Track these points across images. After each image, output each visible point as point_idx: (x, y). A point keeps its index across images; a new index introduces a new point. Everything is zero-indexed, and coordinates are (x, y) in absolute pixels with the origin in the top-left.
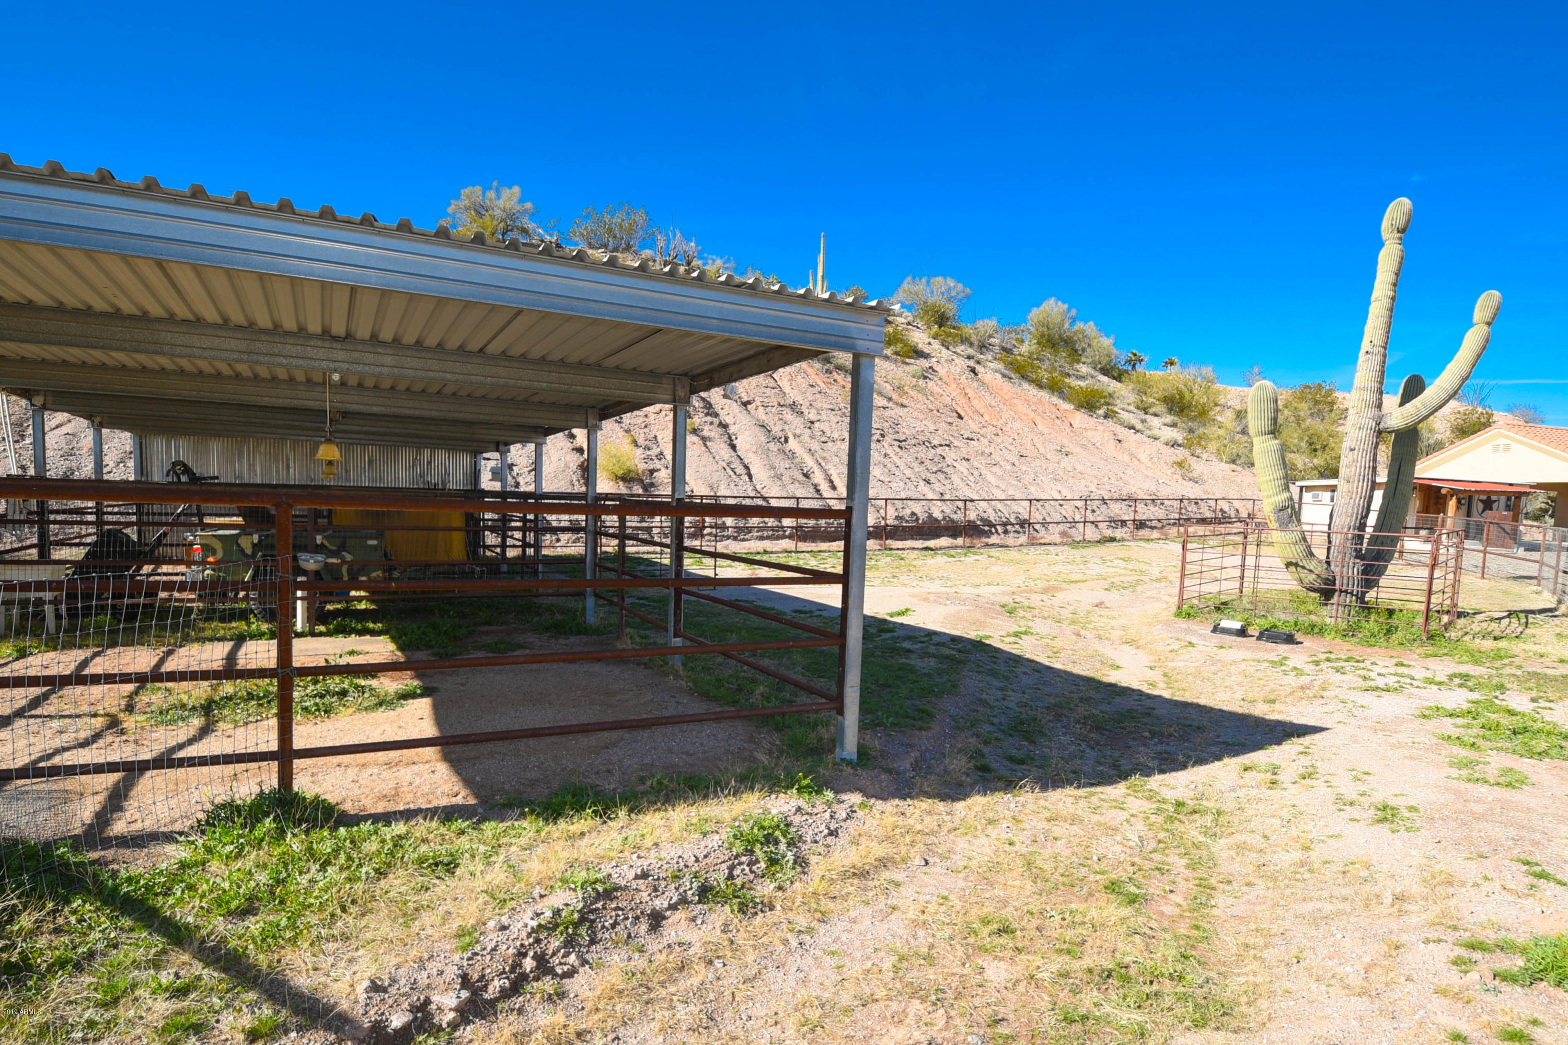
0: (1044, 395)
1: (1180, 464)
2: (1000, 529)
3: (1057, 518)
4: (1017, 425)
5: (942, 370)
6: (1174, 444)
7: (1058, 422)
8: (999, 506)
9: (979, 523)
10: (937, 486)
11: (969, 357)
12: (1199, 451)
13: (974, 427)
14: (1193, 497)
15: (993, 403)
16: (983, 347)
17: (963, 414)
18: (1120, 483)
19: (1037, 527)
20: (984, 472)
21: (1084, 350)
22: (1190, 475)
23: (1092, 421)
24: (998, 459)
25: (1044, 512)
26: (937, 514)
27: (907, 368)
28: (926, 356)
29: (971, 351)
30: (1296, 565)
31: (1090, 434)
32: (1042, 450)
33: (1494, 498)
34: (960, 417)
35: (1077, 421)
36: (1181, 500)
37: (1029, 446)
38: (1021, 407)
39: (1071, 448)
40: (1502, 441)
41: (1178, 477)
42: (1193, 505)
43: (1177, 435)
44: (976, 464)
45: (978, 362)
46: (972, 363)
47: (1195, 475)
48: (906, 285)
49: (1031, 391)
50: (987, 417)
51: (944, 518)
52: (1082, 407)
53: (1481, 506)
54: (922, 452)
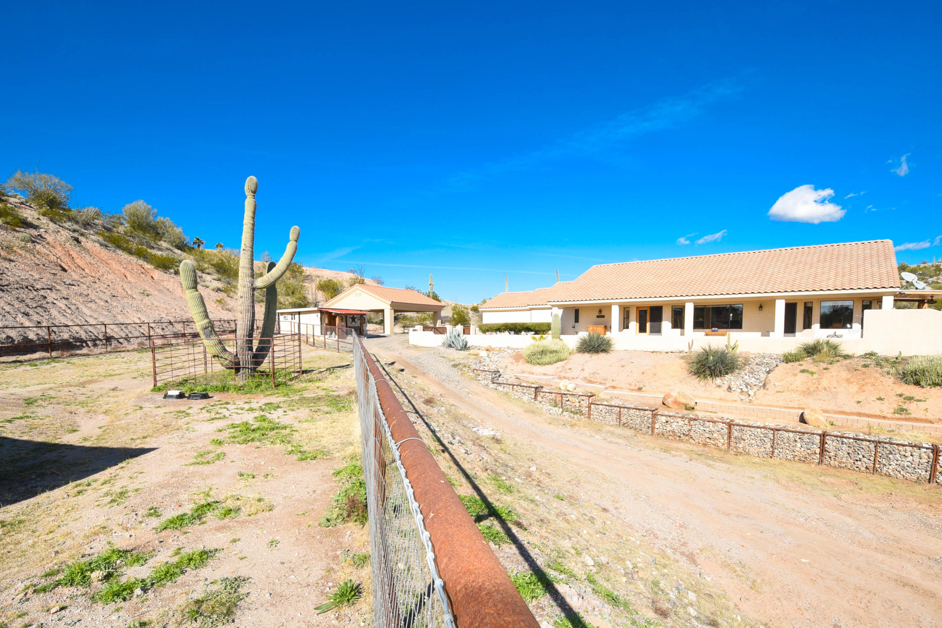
0: (134, 259)
1: (220, 301)
2: (90, 344)
3: (137, 334)
4: (110, 277)
5: (50, 238)
6: (218, 290)
7: (143, 276)
8: (90, 328)
9: (71, 340)
10: (35, 318)
11: (74, 231)
12: (232, 294)
13: (75, 276)
14: (226, 319)
15: (92, 262)
16: (87, 225)
17: (67, 268)
18: (183, 312)
19: (121, 340)
20: (81, 306)
21: (164, 234)
22: (227, 307)
23: (166, 276)
24: (93, 298)
25: (127, 331)
26: (32, 336)
27: (17, 234)
28: (36, 227)
29: (76, 227)
30: (218, 356)
31: (165, 283)
32: (130, 292)
33: (355, 316)
34: (64, 270)
35: (156, 275)
36: (220, 321)
37: (120, 290)
38: (114, 265)
39: (152, 291)
40: (358, 292)
41: (220, 308)
42: (227, 323)
43: (219, 285)
44: (74, 301)
45: (82, 235)
46: (76, 235)
47: (229, 307)
48: (18, 175)
49: (124, 256)
50: (87, 271)
51: (39, 339)
52: (160, 267)
53: (351, 320)
54: (23, 294)
